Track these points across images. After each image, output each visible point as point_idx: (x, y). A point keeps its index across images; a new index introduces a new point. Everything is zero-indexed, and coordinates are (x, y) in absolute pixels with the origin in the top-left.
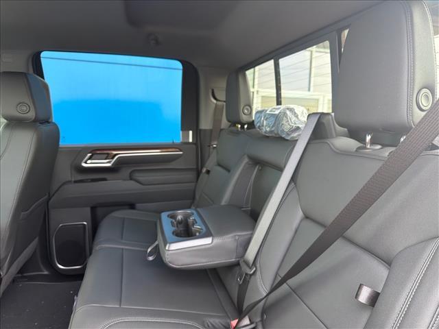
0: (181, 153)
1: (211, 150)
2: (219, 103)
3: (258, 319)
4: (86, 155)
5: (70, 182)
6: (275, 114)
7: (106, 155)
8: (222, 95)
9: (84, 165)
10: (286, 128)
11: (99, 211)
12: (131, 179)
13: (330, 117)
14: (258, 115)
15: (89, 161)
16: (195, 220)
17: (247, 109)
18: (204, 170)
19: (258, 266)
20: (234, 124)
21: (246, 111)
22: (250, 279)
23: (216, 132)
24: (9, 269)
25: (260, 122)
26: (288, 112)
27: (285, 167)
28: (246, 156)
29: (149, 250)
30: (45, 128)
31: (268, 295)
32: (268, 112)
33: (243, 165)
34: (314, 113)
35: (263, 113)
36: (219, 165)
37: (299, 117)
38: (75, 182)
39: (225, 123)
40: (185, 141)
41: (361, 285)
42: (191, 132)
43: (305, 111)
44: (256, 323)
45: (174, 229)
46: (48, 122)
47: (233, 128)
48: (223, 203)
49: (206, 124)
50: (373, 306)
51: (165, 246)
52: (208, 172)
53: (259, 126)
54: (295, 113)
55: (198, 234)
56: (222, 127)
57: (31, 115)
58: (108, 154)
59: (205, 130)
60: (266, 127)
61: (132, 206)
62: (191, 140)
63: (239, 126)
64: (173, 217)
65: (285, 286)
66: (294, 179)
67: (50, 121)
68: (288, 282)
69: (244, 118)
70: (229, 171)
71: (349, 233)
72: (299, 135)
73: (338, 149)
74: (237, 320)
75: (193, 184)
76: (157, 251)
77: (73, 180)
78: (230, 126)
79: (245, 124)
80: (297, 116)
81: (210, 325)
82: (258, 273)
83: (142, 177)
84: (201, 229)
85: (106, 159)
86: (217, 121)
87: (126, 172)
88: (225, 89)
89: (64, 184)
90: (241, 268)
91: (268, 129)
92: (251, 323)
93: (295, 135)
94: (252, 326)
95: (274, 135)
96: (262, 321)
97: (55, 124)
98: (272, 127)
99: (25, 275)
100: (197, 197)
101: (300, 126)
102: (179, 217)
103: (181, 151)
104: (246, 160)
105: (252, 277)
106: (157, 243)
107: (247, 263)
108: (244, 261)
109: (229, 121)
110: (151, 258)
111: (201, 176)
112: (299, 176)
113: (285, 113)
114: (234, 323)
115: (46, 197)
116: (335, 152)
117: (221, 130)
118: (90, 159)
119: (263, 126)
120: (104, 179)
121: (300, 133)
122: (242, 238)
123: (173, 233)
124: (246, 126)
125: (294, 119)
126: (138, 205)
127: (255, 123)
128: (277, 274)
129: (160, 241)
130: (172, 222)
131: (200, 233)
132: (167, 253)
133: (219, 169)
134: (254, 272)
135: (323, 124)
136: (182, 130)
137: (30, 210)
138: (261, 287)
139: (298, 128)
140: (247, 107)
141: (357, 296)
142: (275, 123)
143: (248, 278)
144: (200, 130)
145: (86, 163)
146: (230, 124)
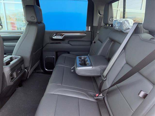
0: (86, 35)
1: (97, 34)
2: (101, 16)
3: (106, 95)
4: (54, 34)
5: (49, 43)
6: (121, 22)
7: (60, 35)
8: (102, 13)
9: (54, 38)
10: (124, 28)
11: (58, 53)
12: (68, 43)
13: (142, 25)
14: (115, 22)
15: (55, 37)
16: (87, 60)
17: (111, 19)
18: (93, 42)
19: (107, 78)
20: (106, 24)
21: (111, 20)
22: (104, 81)
23: (99, 27)
24: (30, 70)
25: (115, 25)
26: (126, 22)
27: (122, 43)
28: (108, 38)
29: (72, 68)
30: (40, 25)
31: (110, 88)
32: (118, 21)
33: (107, 41)
34: (136, 23)
35: (117, 21)
36: (99, 40)
37: (130, 24)
38: (51, 43)
39: (103, 24)
40: (88, 30)
41: (141, 91)
42: (90, 27)
43: (133, 21)
44: (105, 96)
45: (80, 62)
46: (41, 23)
47: (106, 26)
48: (98, 54)
49: (95, 24)
50: (145, 98)
51: (76, 68)
52: (95, 42)
53: (114, 27)
54: (129, 22)
55: (88, 65)
56: (102, 25)
57: (35, 20)
58: (61, 34)
59: (95, 26)
60: (117, 27)
61: (69, 53)
62: (89, 30)
63: (108, 25)
64: (80, 58)
65: (115, 86)
66: (124, 48)
67: (42, 22)
68: (117, 85)
69: (110, 22)
70: (102, 43)
71: (141, 71)
72: (129, 31)
73: (142, 38)
74: (98, 94)
75: (90, 46)
76: (74, 69)
77: (50, 43)
78: (105, 25)
79: (110, 25)
80: (129, 24)
81: (90, 95)
82: (107, 80)
83: (72, 43)
84: (89, 63)
85: (60, 36)
86: (100, 23)
87: (67, 41)
88: (104, 10)
89: (47, 44)
90: (101, 78)
91: (118, 28)
92: (103, 96)
93: (128, 31)
94: (103, 97)
95: (120, 30)
96: (107, 96)
97: (44, 24)
98: (119, 27)
99: (36, 71)
100: (90, 51)
101: (130, 28)
102: (83, 58)
103: (86, 34)
104: (108, 39)
105: (105, 81)
106: (74, 66)
107: (103, 76)
108: (103, 75)
109: (104, 23)
110: (72, 71)
111: (92, 43)
112: (127, 47)
113: (124, 22)
114: (97, 95)
115: (42, 48)
116: (141, 39)
117: (101, 26)
118: (55, 35)
119: (116, 26)
120: (60, 43)
121: (130, 30)
122: (103, 68)
123: (79, 64)
124: (110, 26)
125: (128, 25)
126: (70, 52)
127: (113, 25)
128: (113, 81)
129: (75, 66)
130: (79, 60)
131: (88, 64)
132: (77, 70)
133: (99, 42)
134: (106, 79)
135: (139, 27)
136: (87, 26)
137: (36, 52)
138: (107, 85)
139: (129, 29)
140: (112, 18)
141: (139, 94)
142: (120, 26)
143: (103, 81)
144: (93, 26)
145: (54, 37)
146: (105, 24)
